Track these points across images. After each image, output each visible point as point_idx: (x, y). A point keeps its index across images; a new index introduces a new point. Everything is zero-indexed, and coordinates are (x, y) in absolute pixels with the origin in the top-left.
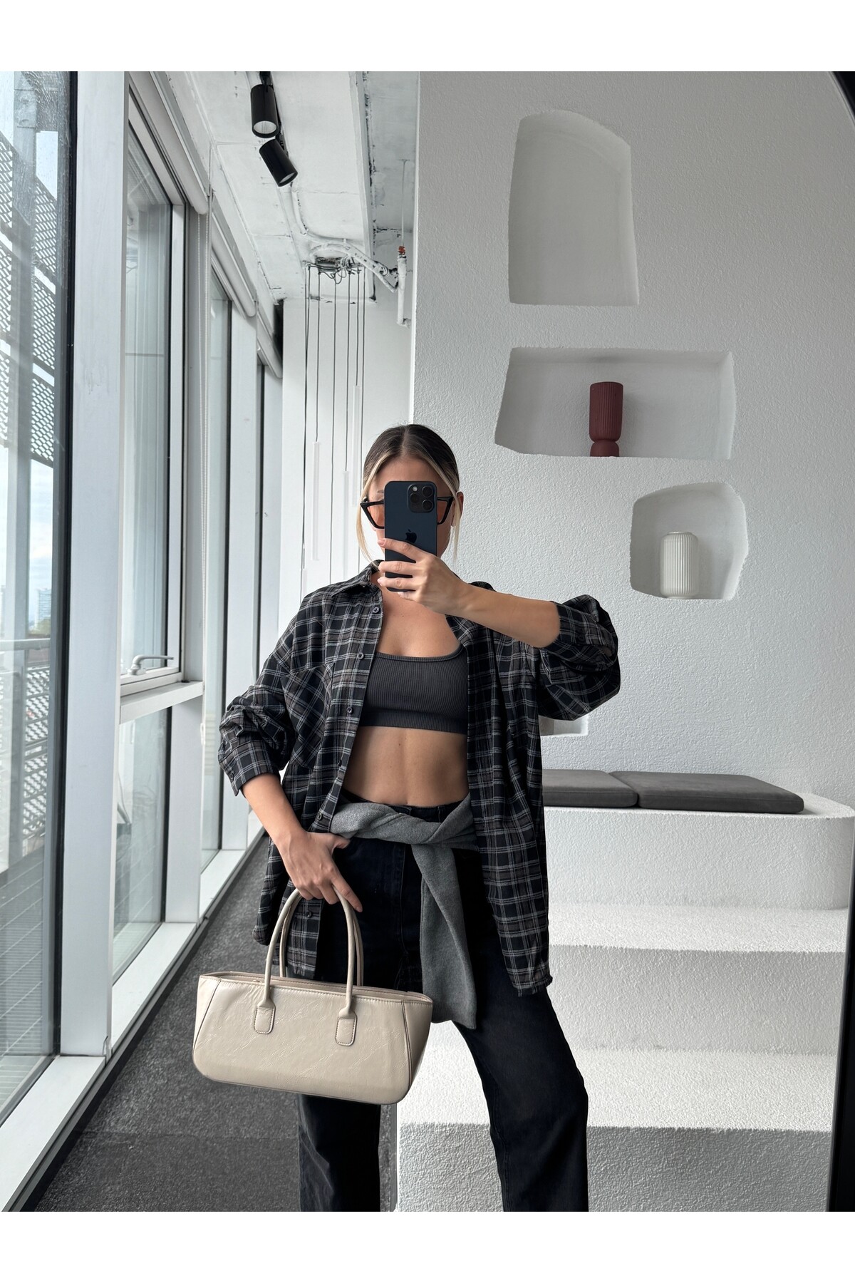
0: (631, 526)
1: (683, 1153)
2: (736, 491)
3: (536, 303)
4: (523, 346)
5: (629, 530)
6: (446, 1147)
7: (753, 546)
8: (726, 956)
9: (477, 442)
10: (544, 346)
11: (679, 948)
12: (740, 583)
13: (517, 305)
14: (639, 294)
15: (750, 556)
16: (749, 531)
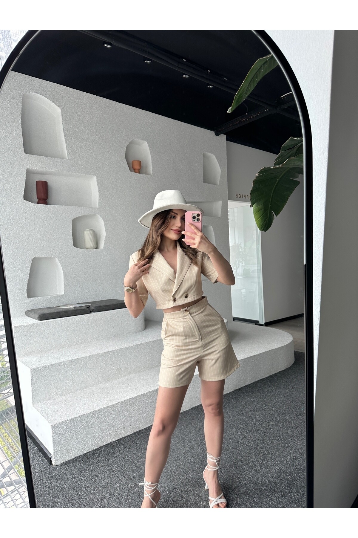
0: (71, 227)
1: (133, 404)
2: (101, 217)
3: (33, 155)
4: (30, 168)
5: (71, 229)
6: (67, 428)
7: (106, 233)
8: (127, 348)
9: (17, 199)
10: (38, 169)
11: (115, 349)
12: (104, 243)
13: (27, 155)
14: (67, 156)
15: (106, 236)
16: (105, 229)
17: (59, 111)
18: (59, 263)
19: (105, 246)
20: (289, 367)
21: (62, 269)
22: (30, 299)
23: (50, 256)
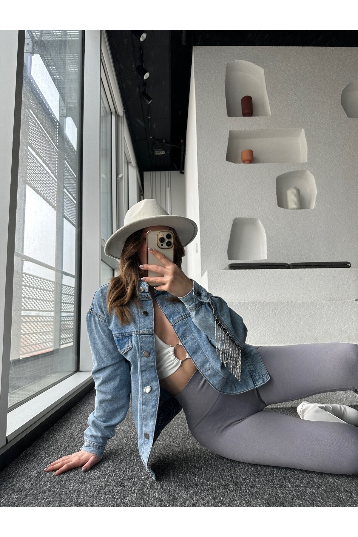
0: (276, 185)
2: (311, 173)
3: (236, 117)
4: (233, 130)
5: (275, 187)
7: (318, 190)
9: (220, 161)
10: (240, 129)
12: (316, 203)
13: (230, 118)
14: (270, 113)
15: (318, 194)
16: (317, 185)
17: (261, 71)
18: (262, 225)
19: (316, 206)
21: (265, 232)
22: (230, 261)
23: (252, 217)
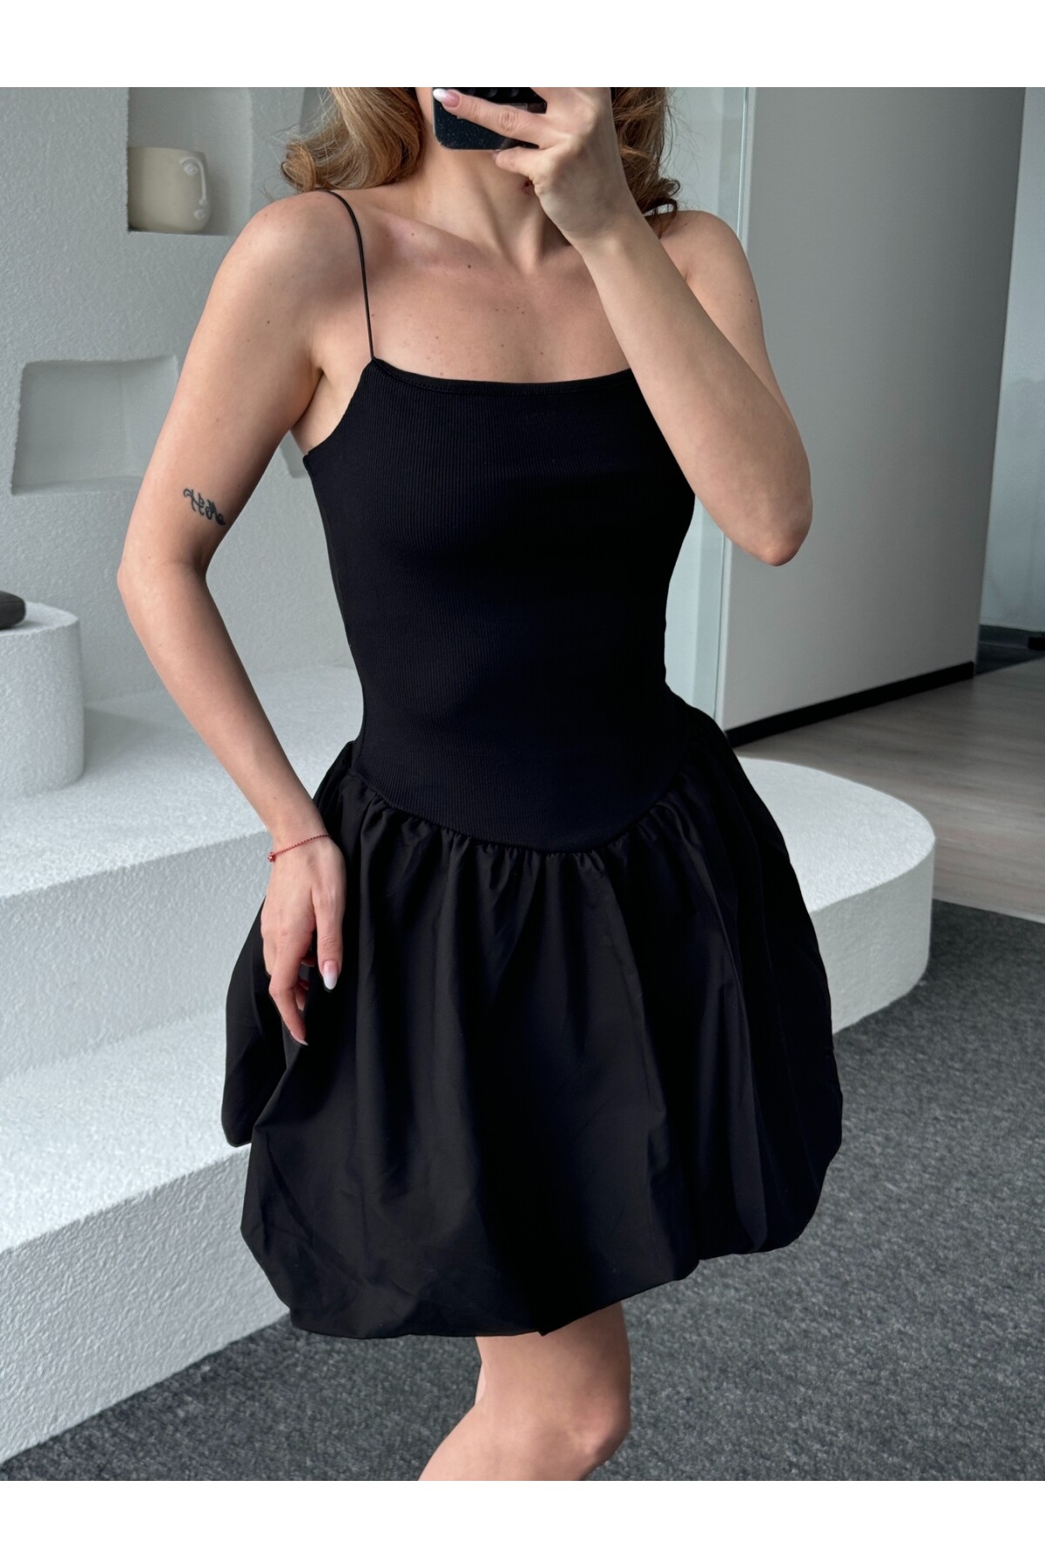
1: (94, 1255)
20: (905, 989)
